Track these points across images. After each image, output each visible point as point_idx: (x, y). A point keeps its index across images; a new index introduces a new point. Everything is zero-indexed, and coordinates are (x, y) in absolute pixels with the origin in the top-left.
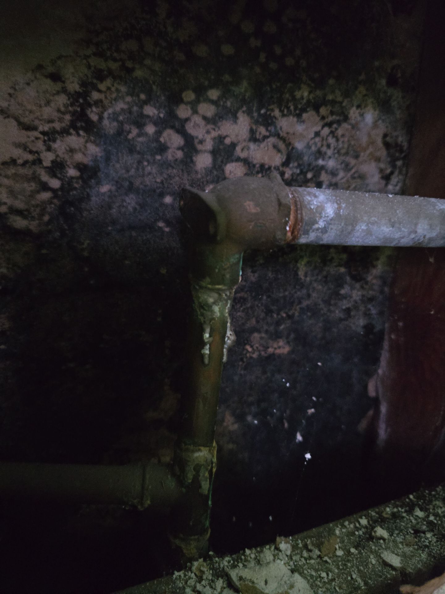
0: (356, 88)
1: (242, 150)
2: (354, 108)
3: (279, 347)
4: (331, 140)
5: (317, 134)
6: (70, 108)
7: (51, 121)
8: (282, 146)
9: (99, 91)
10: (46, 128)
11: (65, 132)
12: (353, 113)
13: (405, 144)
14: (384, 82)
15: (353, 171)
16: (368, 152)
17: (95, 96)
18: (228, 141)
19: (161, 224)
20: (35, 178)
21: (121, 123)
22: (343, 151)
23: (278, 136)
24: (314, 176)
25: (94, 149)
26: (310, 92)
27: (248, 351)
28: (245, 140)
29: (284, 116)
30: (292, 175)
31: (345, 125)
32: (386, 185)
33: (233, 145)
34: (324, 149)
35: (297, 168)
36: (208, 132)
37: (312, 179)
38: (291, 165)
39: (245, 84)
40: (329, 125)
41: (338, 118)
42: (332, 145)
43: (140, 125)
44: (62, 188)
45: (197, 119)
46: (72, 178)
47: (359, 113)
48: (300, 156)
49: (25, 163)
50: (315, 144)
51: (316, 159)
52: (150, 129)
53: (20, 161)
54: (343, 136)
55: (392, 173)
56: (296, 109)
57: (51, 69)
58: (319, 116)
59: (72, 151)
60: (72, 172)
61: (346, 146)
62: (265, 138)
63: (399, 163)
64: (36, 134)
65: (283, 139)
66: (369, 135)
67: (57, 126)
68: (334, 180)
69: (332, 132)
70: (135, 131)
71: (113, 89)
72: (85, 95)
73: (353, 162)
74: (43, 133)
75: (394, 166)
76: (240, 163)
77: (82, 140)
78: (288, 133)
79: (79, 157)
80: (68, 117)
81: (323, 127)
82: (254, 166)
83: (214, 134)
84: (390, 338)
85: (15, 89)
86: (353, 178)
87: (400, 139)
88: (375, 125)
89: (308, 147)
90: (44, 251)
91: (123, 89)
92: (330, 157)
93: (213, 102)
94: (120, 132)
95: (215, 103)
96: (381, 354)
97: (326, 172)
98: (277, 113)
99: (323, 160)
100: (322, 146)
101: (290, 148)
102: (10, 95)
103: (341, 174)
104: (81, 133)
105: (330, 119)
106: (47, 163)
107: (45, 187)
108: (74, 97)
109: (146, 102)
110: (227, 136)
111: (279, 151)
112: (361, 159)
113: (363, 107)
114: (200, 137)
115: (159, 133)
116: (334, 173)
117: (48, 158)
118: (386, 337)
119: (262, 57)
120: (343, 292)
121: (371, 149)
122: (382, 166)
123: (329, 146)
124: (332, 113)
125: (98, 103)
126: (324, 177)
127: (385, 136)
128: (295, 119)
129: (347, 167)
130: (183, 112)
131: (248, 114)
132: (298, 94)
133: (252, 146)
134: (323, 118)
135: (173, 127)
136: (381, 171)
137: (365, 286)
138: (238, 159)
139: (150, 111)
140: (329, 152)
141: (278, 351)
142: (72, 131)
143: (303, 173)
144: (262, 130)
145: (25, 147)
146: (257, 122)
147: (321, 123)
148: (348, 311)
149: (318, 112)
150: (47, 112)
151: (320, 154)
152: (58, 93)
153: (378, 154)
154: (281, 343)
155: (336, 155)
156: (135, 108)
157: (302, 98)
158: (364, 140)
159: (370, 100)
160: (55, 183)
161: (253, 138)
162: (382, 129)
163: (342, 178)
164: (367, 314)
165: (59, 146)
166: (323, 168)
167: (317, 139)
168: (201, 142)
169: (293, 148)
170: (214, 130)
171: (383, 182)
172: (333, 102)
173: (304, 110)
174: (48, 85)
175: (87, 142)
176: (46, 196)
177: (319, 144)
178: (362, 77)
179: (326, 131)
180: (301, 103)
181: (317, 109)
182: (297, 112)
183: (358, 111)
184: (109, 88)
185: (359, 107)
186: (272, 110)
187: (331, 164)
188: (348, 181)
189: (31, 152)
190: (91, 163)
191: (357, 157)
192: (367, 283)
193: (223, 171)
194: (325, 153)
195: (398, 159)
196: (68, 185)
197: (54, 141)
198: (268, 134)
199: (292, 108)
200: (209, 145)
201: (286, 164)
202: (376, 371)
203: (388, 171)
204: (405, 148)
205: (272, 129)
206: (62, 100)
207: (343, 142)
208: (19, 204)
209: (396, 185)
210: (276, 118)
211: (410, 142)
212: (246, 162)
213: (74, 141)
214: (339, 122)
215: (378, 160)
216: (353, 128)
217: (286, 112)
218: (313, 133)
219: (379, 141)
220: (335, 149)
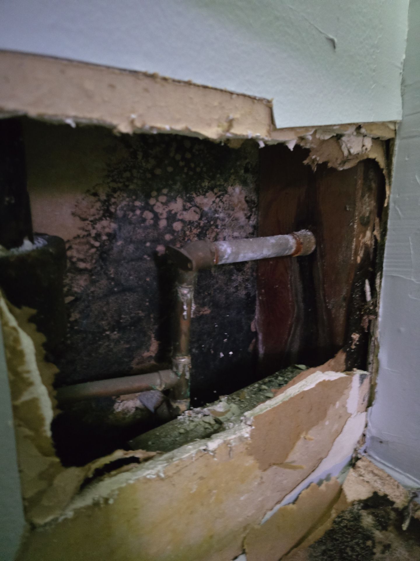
0: (230, 177)
1: (180, 215)
2: (230, 187)
3: (206, 311)
4: (221, 204)
5: (214, 202)
6: (102, 208)
7: (94, 215)
8: (198, 210)
9: (115, 198)
10: (92, 218)
11: (101, 219)
12: (230, 189)
13: (256, 200)
14: (242, 171)
15: (232, 217)
16: (238, 207)
17: (113, 200)
18: (173, 212)
19: (146, 257)
20: (88, 243)
21: (125, 211)
22: (227, 208)
23: (196, 206)
24: (214, 223)
25: (114, 226)
26: (209, 182)
28: (181, 210)
29: (198, 196)
30: (204, 224)
31: (227, 196)
32: (249, 221)
33: (176, 214)
34: (218, 209)
35: (206, 220)
36: (164, 209)
37: (213, 224)
38: (203, 219)
39: (179, 184)
40: (219, 197)
41: (222, 193)
42: (221, 206)
43: (133, 211)
44: (100, 246)
45: (159, 204)
46: (105, 240)
48: (207, 214)
49: (84, 236)
50: (213, 207)
51: (214, 214)
52: (138, 212)
53: (81, 236)
54: (226, 201)
55: (251, 215)
56: (203, 191)
57: (93, 191)
58: (214, 193)
59: (104, 228)
60: (104, 238)
61: (228, 205)
62: (190, 207)
64: (88, 222)
65: (198, 207)
66: (238, 198)
67: (97, 217)
68: (224, 223)
69: (221, 200)
70: (131, 214)
71: (121, 196)
72: (108, 200)
73: (231, 212)
74: (91, 221)
75: (251, 211)
76: (179, 222)
77: (108, 222)
78: (200, 204)
79: (107, 230)
80: (101, 212)
81: (216, 198)
82: (186, 222)
83: (167, 210)
84: (259, 299)
85: (78, 203)
86: (233, 220)
87: (253, 198)
88: (241, 193)
89: (210, 209)
90: (94, 277)
91: (125, 195)
92: (221, 212)
93: (165, 195)
94: (125, 216)
96: (255, 308)
97: (220, 220)
98: (194, 195)
99: (218, 214)
101: (202, 211)
102: (76, 206)
103: (227, 219)
104: (108, 218)
105: (220, 193)
106: (93, 235)
107: (93, 246)
108: (104, 202)
109: (135, 200)
110: (173, 210)
111: (197, 213)
112: (235, 211)
113: (234, 185)
114: (160, 212)
115: (142, 213)
116: (223, 220)
117: (93, 233)
118: (257, 299)
119: (186, 170)
120: (233, 278)
121: (240, 205)
122: (246, 212)
124: (220, 191)
125: (114, 203)
126: (219, 222)
127: (246, 197)
128: (203, 197)
129: (229, 216)
130: (152, 201)
131: (181, 198)
132: (203, 185)
133: (185, 213)
134: (216, 194)
135: (148, 210)
136: (246, 215)
137: (244, 273)
138: (179, 220)
139: (138, 203)
140: (220, 210)
141: (205, 313)
142: (104, 218)
143: (209, 222)
144: (188, 205)
145: (83, 229)
146: (186, 201)
147: (215, 196)
148: (236, 287)
149: (213, 191)
150: (93, 211)
151: (216, 211)
152: (97, 201)
153: (243, 207)
154: (206, 308)
155: (224, 211)
156: (131, 203)
157: (205, 186)
158: (236, 201)
159: (237, 181)
160: (97, 244)
161: (185, 209)
162: (244, 194)
163: (228, 221)
164: (246, 288)
165: (98, 226)
166: (218, 218)
167: (214, 205)
168: (161, 214)
169: (203, 211)
170: (166, 208)
171: (247, 220)
172: (220, 185)
173: (207, 192)
174: (92, 199)
175: (110, 222)
176: (93, 250)
177: (215, 207)
178: (232, 171)
179: (218, 200)
180: (205, 189)
181: (212, 189)
182: (204, 193)
183: (232, 188)
184: (118, 196)
185: (232, 185)
186: (192, 194)
187: (221, 215)
188: (230, 222)
189: (86, 231)
190: (113, 232)
191: (233, 210)
192: (244, 272)
193: (172, 227)
194: (218, 211)
195: (253, 208)
196: (103, 245)
197: (96, 224)
198: (191, 206)
199: (201, 192)
200: (165, 215)
201: (200, 219)
202: (254, 317)
203: (249, 214)
204: (256, 201)
205: (193, 203)
206: (98, 205)
207: (226, 204)
208: (81, 256)
209: (254, 221)
210: (194, 198)
211: (258, 198)
212: (182, 221)
213: (105, 223)
214: (223, 195)
215: (243, 210)
216: (230, 196)
217: (198, 194)
218: (212, 202)
219: (243, 200)
220: (223, 208)
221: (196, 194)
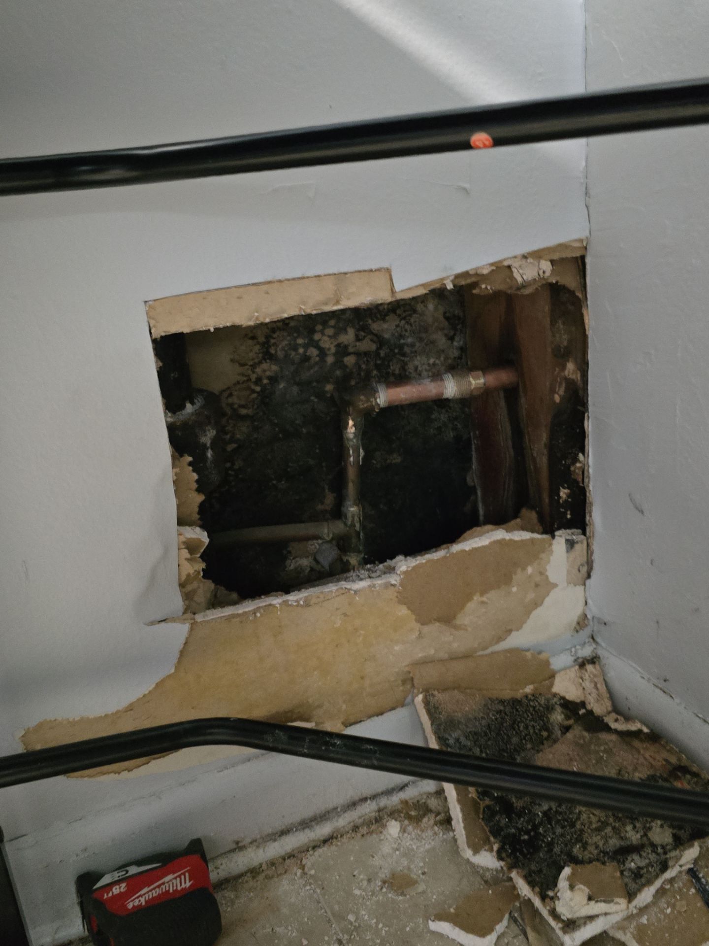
1: (352, 347)
2: (420, 304)
3: (394, 459)
4: (407, 327)
5: (397, 326)
6: (261, 351)
7: (253, 359)
8: (375, 338)
9: (274, 338)
10: (251, 363)
11: (260, 363)
12: (420, 307)
13: (461, 314)
15: (426, 340)
16: (434, 327)
17: (272, 341)
18: (343, 345)
19: (312, 398)
20: (249, 388)
21: (286, 351)
22: (417, 331)
23: (373, 333)
24: (400, 350)
25: (274, 368)
27: (374, 464)
28: (353, 342)
29: (374, 322)
30: (385, 354)
31: (415, 315)
32: (452, 343)
33: (347, 346)
34: (404, 333)
35: (387, 349)
36: (332, 343)
37: (398, 352)
38: (384, 348)
39: (349, 312)
40: (404, 318)
41: (409, 313)
42: (408, 330)
43: (295, 349)
44: (262, 391)
45: (326, 338)
46: (265, 384)
47: (424, 306)
48: (388, 341)
49: (244, 382)
50: (397, 331)
51: (399, 340)
52: (301, 351)
53: (241, 382)
54: (415, 322)
55: (455, 334)
56: (381, 315)
57: (251, 335)
58: (396, 315)
59: (264, 371)
60: (265, 381)
61: (418, 327)
62: (365, 337)
63: (459, 327)
64: (247, 367)
65: (376, 335)
66: (433, 316)
67: (256, 361)
68: (414, 350)
69: (407, 322)
70: (293, 353)
71: (280, 336)
72: (267, 342)
73: (423, 335)
74: (251, 366)
75: (455, 330)
76: (352, 355)
77: (268, 364)
78: (378, 331)
79: (268, 373)
80: (261, 355)
81: (400, 321)
82: (361, 354)
83: (336, 343)
85: (236, 348)
86: (426, 345)
87: (456, 312)
88: (436, 309)
89: (393, 335)
90: (256, 423)
91: (285, 334)
92: (408, 337)
93: (332, 327)
94: (287, 356)
95: (334, 327)
97: (408, 346)
98: (370, 321)
99: (404, 339)
100: (402, 331)
101: (381, 338)
102: (234, 352)
103: (418, 344)
104: (268, 361)
105: (404, 315)
106: (253, 379)
107: (253, 391)
108: (263, 344)
109: (297, 338)
110: (343, 342)
111: (375, 342)
112: (430, 332)
113: (425, 301)
114: (328, 346)
115: (305, 352)
116: (412, 345)
117: (254, 377)
120: (433, 417)
121: (436, 324)
122: (446, 332)
123: (406, 331)
124: (405, 311)
125: (275, 344)
126: (407, 350)
127: (445, 313)
128: (382, 322)
129: (421, 340)
130: (317, 337)
131: (353, 328)
132: (381, 308)
133: (358, 344)
134: (399, 316)
135: (313, 346)
136: (446, 335)
137: (449, 411)
138: (351, 353)
139: (300, 341)
140: (407, 334)
141: (394, 461)
142: (263, 361)
143: (392, 350)
144: (363, 334)
145: (243, 375)
146: (359, 330)
147: (399, 319)
148: (439, 429)
149: (395, 313)
150: (251, 355)
151: (401, 336)
152: (255, 345)
153: (442, 326)
154: (395, 456)
155: (413, 335)
156: (292, 342)
157: (384, 309)
158: (430, 320)
160: (258, 389)
161: (358, 339)
162: (441, 309)
163: (419, 347)
164: (455, 429)
165: (258, 370)
166: (404, 344)
167: (398, 329)
168: (329, 349)
169: (383, 338)
170: (335, 341)
171: (450, 342)
172: (405, 305)
173: (386, 315)
174: (250, 342)
175: (270, 365)
176: (254, 396)
177: (399, 331)
179: (403, 322)
180: (384, 312)
182: (382, 317)
184: (278, 336)
185: (422, 302)
186: (367, 321)
187: (410, 340)
188: (423, 347)
189: (246, 376)
190: (274, 375)
191: (427, 332)
192: (450, 408)
193: (342, 362)
194: (405, 335)
195: (457, 325)
197: (256, 368)
198: (366, 334)
199: (379, 316)
200: (333, 350)
201: (379, 348)
202: (471, 467)
203: (452, 333)
204: (462, 317)
205: (368, 331)
206: (257, 348)
207: (415, 326)
208: (243, 403)
209: (460, 341)
210: (369, 324)
211: (464, 312)
212: (356, 353)
213: (265, 366)
214: (410, 315)
215: (442, 329)
216: (421, 315)
218: (394, 326)
219: (441, 318)
220: (410, 331)
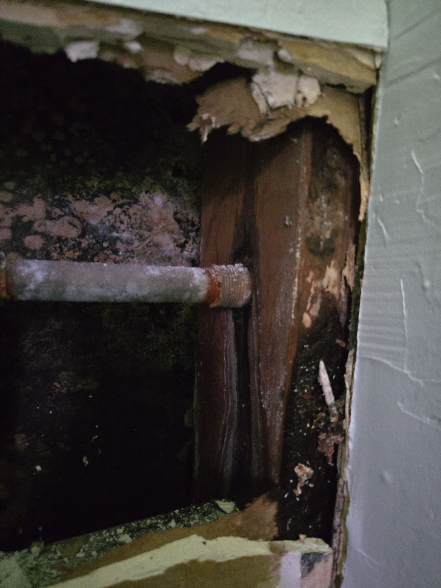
0: (143, 178)
1: (39, 226)
2: (144, 193)
4: (124, 218)
5: (109, 213)
8: (76, 222)
12: (143, 197)
13: (196, 220)
14: (169, 173)
15: (148, 241)
16: (160, 226)
18: (25, 219)
22: (136, 226)
23: (73, 215)
24: (110, 245)
26: (100, 182)
27: (57, 387)
28: (41, 218)
29: (76, 200)
30: (88, 244)
31: (136, 206)
32: (182, 251)
33: (31, 223)
34: (118, 224)
35: (92, 239)
37: (108, 247)
38: (87, 237)
39: (39, 177)
40: (121, 206)
41: (128, 201)
42: (125, 221)
47: (149, 197)
48: (94, 230)
50: (109, 220)
51: (110, 232)
54: (135, 214)
55: (186, 242)
56: (88, 194)
58: (110, 199)
61: (138, 221)
62: (60, 216)
63: (192, 234)
65: (78, 217)
66: (160, 213)
68: (130, 248)
69: (124, 211)
73: (147, 234)
75: (188, 237)
76: (38, 236)
78: (82, 213)
81: (115, 208)
82: (52, 238)
83: (12, 214)
86: (149, 246)
87: (190, 216)
88: (165, 206)
89: (102, 223)
92: (124, 231)
93: (9, 191)
95: (12, 192)
97: (122, 242)
98: (70, 198)
99: (117, 232)
100: (115, 222)
101: (85, 224)
103: (136, 243)
105: (121, 201)
110: (25, 216)
111: (74, 226)
112: (154, 232)
113: (151, 192)
116: (129, 242)
119: (53, 158)
121: (163, 224)
122: (176, 237)
123: (122, 222)
124: (122, 197)
126: (119, 245)
127: (176, 213)
128: (88, 202)
129: (141, 238)
131: (43, 199)
132: (89, 184)
133: (48, 223)
134: (114, 201)
136: (175, 241)
137: (171, 332)
138: (36, 233)
141: (87, 387)
143: (99, 242)
144: (58, 211)
146: (51, 205)
147: (114, 205)
148: (155, 352)
149: (109, 197)
151: (113, 228)
153: (172, 227)
155: (130, 229)
157: (93, 187)
158: (156, 217)
159: (158, 187)
161: (49, 216)
162: (171, 208)
163: (138, 246)
166: (117, 238)
167: (110, 217)
169: (87, 224)
170: (12, 211)
171: (179, 249)
172: (123, 189)
173: (96, 196)
177: (112, 221)
178: (148, 170)
179: (118, 210)
180: (92, 190)
181: (107, 194)
182: (90, 197)
183: (147, 195)
185: (147, 192)
186: (66, 196)
187: (125, 235)
188: (144, 248)
191: (150, 230)
192: (172, 329)
193: (22, 242)
194: (119, 227)
195: (191, 231)
198: (63, 214)
199: (84, 194)
200: (8, 223)
201: (82, 235)
202: (190, 405)
203: (183, 241)
204: (196, 223)
205: (67, 210)
207: (135, 219)
209: (192, 251)
210: (69, 202)
211: (200, 217)
212: (43, 235)
214: (130, 205)
215: (171, 232)
216: (144, 207)
217: (78, 197)
218: (106, 212)
219: (170, 217)
220: (128, 224)
221: (73, 196)
